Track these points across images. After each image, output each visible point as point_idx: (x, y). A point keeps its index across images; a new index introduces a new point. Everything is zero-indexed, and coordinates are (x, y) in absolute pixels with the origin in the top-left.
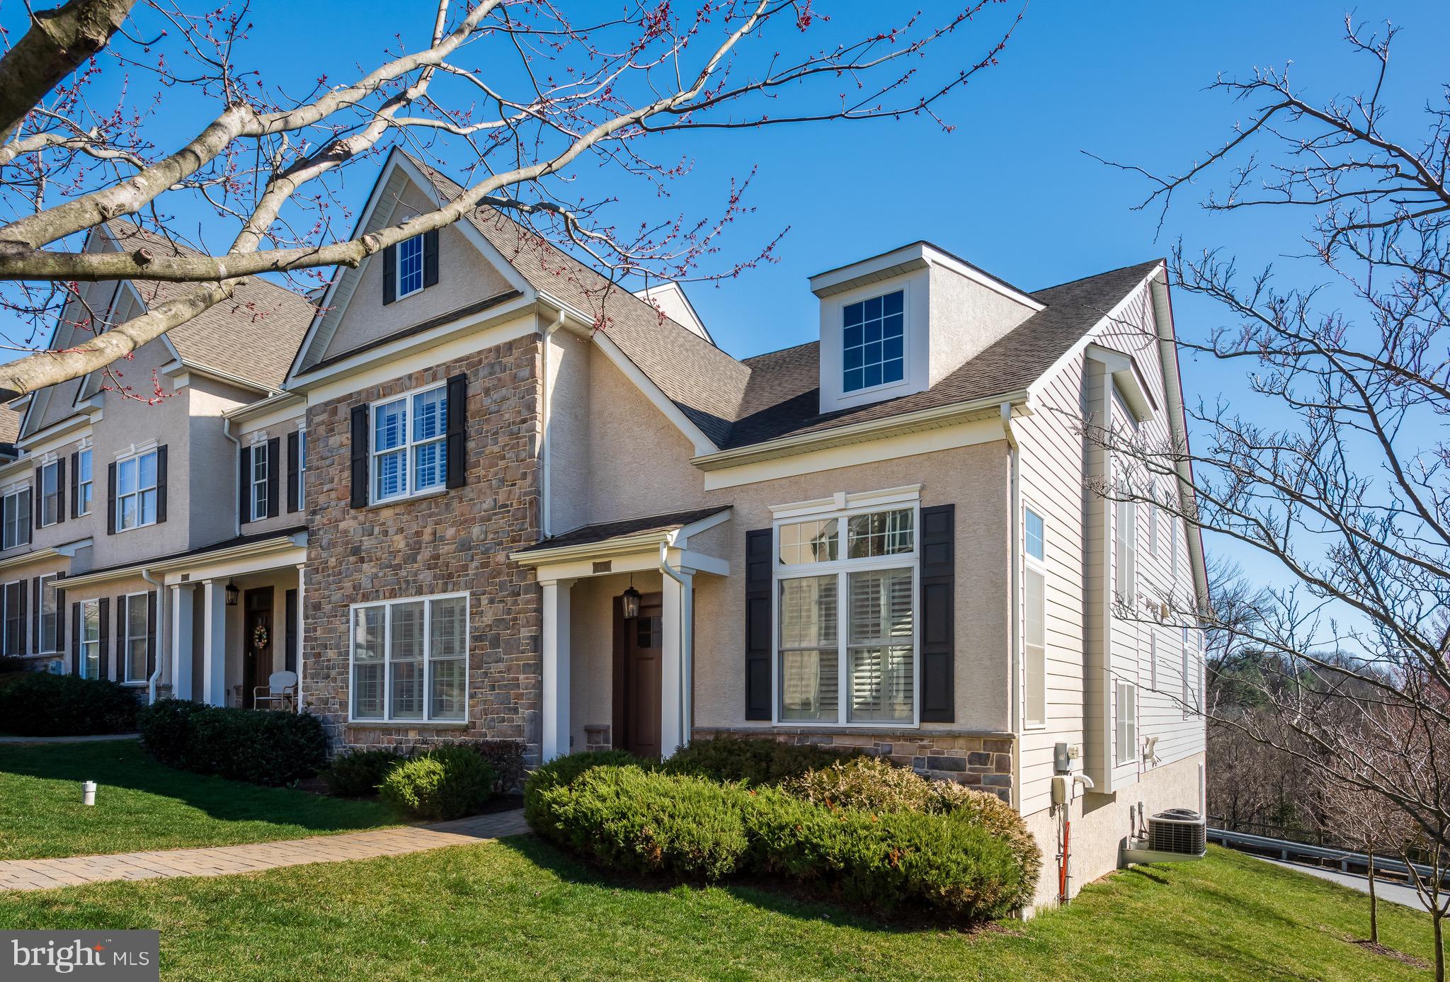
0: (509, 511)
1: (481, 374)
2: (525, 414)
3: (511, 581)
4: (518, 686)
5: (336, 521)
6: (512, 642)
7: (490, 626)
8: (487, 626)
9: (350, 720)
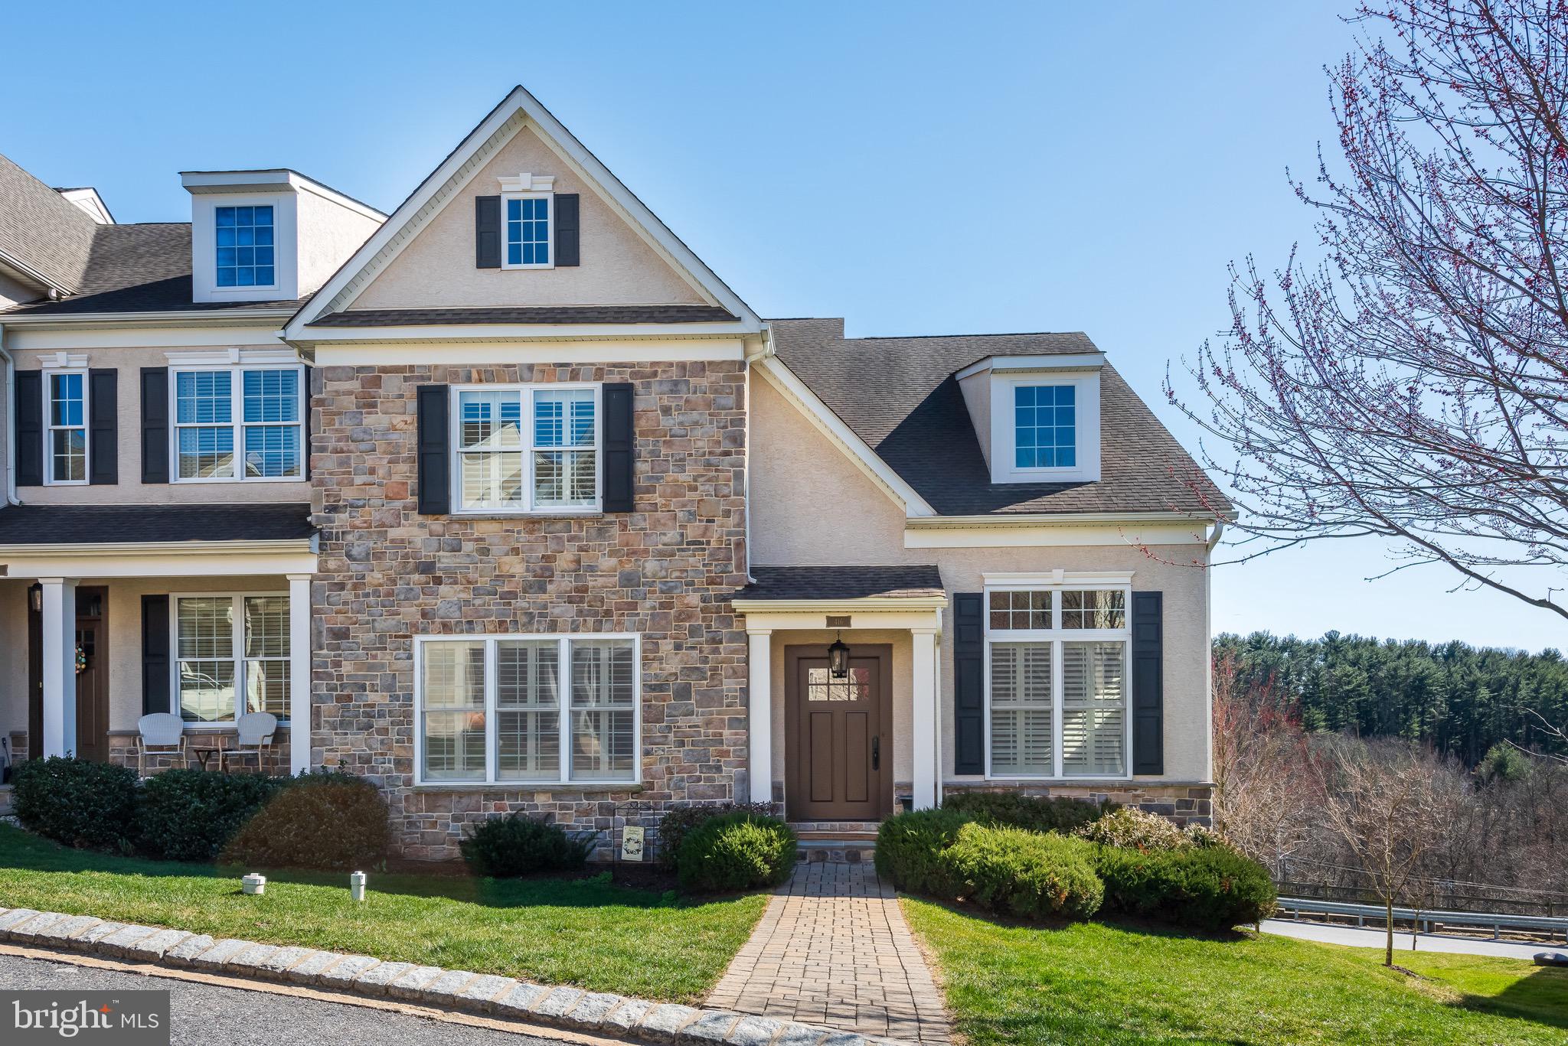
0: (704, 550)
1: (655, 388)
2: (727, 446)
3: (709, 627)
4: (721, 742)
5: (383, 525)
6: (712, 694)
7: (676, 674)
8: (671, 674)
9: (417, 781)
